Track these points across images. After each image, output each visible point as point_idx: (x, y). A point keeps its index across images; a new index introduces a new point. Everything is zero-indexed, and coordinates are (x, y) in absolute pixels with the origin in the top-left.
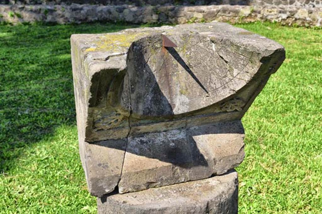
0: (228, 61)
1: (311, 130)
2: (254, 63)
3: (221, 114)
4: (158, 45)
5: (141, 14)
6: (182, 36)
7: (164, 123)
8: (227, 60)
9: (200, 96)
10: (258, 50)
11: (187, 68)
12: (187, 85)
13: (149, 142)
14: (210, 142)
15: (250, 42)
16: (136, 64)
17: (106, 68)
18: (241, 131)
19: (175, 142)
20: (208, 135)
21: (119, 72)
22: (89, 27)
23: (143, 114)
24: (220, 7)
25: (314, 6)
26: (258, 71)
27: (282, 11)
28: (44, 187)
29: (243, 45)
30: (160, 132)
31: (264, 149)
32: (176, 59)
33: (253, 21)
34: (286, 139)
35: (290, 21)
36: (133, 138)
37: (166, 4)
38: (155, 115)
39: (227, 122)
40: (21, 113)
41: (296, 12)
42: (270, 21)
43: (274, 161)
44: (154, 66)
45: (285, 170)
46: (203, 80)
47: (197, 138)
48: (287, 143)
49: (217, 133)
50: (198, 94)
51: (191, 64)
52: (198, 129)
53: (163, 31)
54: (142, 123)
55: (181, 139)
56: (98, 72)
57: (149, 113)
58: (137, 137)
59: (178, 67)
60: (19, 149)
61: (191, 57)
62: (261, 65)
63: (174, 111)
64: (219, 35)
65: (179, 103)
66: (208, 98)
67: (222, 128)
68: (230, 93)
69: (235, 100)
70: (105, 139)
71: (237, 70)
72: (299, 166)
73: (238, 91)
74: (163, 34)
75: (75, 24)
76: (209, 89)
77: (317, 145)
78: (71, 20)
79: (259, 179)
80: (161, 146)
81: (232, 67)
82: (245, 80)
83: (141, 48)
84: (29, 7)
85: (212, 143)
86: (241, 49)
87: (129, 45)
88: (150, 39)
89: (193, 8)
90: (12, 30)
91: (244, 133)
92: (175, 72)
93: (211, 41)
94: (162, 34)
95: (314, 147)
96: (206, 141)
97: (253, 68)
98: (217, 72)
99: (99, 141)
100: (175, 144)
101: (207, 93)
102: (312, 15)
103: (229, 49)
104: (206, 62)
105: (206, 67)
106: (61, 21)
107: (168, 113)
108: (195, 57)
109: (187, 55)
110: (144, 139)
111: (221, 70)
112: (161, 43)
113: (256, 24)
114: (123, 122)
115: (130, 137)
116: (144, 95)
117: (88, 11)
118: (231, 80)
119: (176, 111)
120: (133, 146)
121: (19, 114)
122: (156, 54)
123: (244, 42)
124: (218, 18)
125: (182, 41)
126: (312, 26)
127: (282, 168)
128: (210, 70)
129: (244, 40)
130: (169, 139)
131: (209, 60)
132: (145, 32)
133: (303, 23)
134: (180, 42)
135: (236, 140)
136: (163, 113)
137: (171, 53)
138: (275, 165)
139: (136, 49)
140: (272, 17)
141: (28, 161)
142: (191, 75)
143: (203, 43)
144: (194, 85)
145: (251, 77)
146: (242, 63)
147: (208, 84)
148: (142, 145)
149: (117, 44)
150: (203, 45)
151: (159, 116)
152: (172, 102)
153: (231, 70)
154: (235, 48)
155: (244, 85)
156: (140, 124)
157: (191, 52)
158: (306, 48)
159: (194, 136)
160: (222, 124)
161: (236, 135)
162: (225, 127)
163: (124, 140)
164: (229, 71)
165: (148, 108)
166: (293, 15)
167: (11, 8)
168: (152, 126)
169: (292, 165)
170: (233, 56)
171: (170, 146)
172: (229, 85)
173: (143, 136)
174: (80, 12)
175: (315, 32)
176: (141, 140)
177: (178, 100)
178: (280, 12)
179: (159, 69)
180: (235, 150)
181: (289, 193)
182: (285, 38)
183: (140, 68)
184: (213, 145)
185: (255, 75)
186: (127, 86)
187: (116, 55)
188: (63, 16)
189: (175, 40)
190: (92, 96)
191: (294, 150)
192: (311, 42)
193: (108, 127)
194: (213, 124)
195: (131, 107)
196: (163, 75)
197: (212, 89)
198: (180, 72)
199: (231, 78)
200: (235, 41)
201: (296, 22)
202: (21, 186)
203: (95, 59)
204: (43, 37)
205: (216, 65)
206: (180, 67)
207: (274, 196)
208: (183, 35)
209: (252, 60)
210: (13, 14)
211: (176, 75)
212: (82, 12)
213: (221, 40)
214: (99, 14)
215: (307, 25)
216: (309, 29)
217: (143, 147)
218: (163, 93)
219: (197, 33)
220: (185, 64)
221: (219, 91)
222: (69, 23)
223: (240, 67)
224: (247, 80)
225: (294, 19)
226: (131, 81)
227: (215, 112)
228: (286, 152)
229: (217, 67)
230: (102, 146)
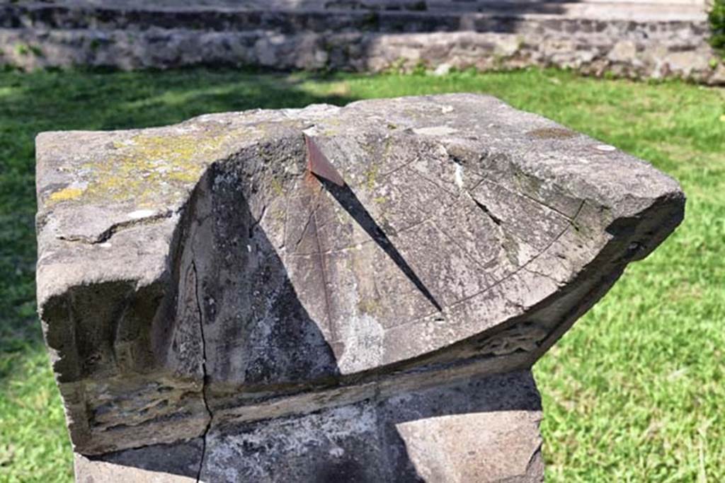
0: (503, 219)
1: (655, 311)
2: (584, 233)
3: (477, 361)
4: (291, 168)
5: (292, 50)
6: (363, 139)
7: (311, 396)
8: (499, 217)
9: (419, 318)
10: (602, 197)
11: (378, 233)
12: (380, 286)
13: (270, 446)
14: (446, 441)
15: (572, 169)
16: (221, 230)
17: (88, 281)
18: (532, 401)
19: (345, 444)
20: (439, 418)
21: (137, 289)
22: (185, 77)
23: (246, 380)
24: (456, 36)
25: (646, 36)
26: (597, 257)
27: (582, 47)
28: (60, 449)
29: (553, 177)
30: (302, 415)
31: (556, 357)
32: (347, 209)
33: (522, 65)
34: (604, 332)
35: (599, 66)
36: (222, 438)
37: (345, 30)
38: (283, 378)
39: (493, 379)
40: (23, 270)
41: (611, 47)
42: (558, 67)
43: (580, 385)
44: (281, 230)
45: (603, 407)
46: (426, 270)
47: (410, 429)
48: (605, 341)
49: (465, 412)
50: (412, 313)
51: (391, 225)
52: (411, 402)
53: (307, 123)
54: (246, 400)
55: (360, 435)
56: (59, 293)
57: (262, 375)
58: (235, 434)
59: (352, 230)
60: (12, 355)
61: (390, 204)
62: (609, 241)
63: (340, 363)
64: (475, 139)
65: (356, 338)
66: (441, 326)
67: (478, 395)
68: (505, 312)
69: (520, 329)
70: (137, 444)
71: (529, 247)
72: (634, 396)
73: (532, 308)
74: (309, 132)
75: (154, 71)
76: (445, 299)
77: (672, 345)
78: (147, 63)
79: (549, 430)
80: (304, 461)
81: (514, 237)
82: (555, 280)
83: (240, 180)
84: (57, 34)
85: (450, 444)
86: (544, 187)
87: (195, 174)
88: (268, 149)
89: (400, 38)
90: (22, 82)
91: (539, 408)
92: (346, 246)
93: (450, 156)
94: (304, 135)
95: (665, 350)
96: (434, 437)
97: (581, 247)
98: (469, 250)
99: (120, 452)
100: (346, 450)
101: (440, 309)
102: (645, 54)
103: (505, 184)
104: (434, 218)
105: (436, 233)
106: (126, 63)
107: (322, 370)
108: (403, 201)
109: (378, 196)
110: (255, 439)
111: (480, 243)
112: (303, 161)
113: (529, 73)
114: (186, 402)
115: (211, 433)
116: (249, 321)
117: (182, 42)
118: (509, 275)
119: (346, 364)
120: (222, 461)
121: (19, 272)
122: (285, 194)
123: (555, 166)
124: (451, 58)
125: (363, 154)
126: (643, 78)
127: (597, 402)
128: (449, 243)
129: (552, 157)
130: (328, 435)
131: (445, 214)
132: (254, 125)
133: (625, 70)
134: (359, 158)
135: (517, 430)
136: (307, 372)
137: (330, 191)
138: (583, 395)
139: (220, 184)
140: (563, 57)
141: (30, 384)
142: (392, 257)
143: (425, 163)
144: (400, 286)
145: (574, 272)
146: (546, 227)
147: (441, 284)
148: (247, 459)
149: (161, 170)
150: (427, 167)
151: (294, 381)
152: (334, 336)
153: (510, 246)
154: (525, 182)
155: (551, 292)
156: (241, 403)
157: (390, 189)
158: (633, 124)
159: (398, 422)
160: (478, 384)
161: (518, 413)
162: (488, 393)
163: (196, 446)
164: (503, 246)
165: (260, 360)
166: (605, 54)
167: (21, 37)
168: (276, 404)
169: (619, 394)
170: (517, 206)
171: (330, 457)
172: (504, 291)
173: (250, 431)
174: (165, 46)
175: (650, 90)
176: (245, 443)
177: (352, 332)
178: (579, 48)
179: (296, 242)
180: (516, 460)
181: (615, 465)
182: (589, 102)
183: (235, 240)
184: (454, 449)
185: (587, 266)
186: (190, 304)
187: (141, 220)
188: (129, 54)
189: (344, 154)
190: (60, 355)
191: (621, 359)
192: (643, 110)
193: (138, 418)
194: (453, 385)
195: (204, 365)
196: (308, 257)
197: (455, 300)
198: (359, 247)
199: (511, 268)
200: (525, 162)
201: (610, 69)
202: (7, 448)
203: (62, 238)
204: (85, 97)
205: (465, 230)
206: (359, 232)
207: (580, 474)
208: (368, 136)
209: (580, 222)
210: (25, 47)
211: (346, 256)
212: (170, 45)
213: (480, 156)
214: (206, 50)
215: (633, 74)
216: (638, 84)
217: (252, 465)
218: (309, 312)
219: (409, 131)
220: (374, 223)
221: (472, 306)
222: (141, 68)
223: (538, 238)
224: (560, 280)
225: (606, 63)
226: (204, 285)
227: (459, 356)
228: (605, 364)
229: (469, 234)
230: (129, 465)
